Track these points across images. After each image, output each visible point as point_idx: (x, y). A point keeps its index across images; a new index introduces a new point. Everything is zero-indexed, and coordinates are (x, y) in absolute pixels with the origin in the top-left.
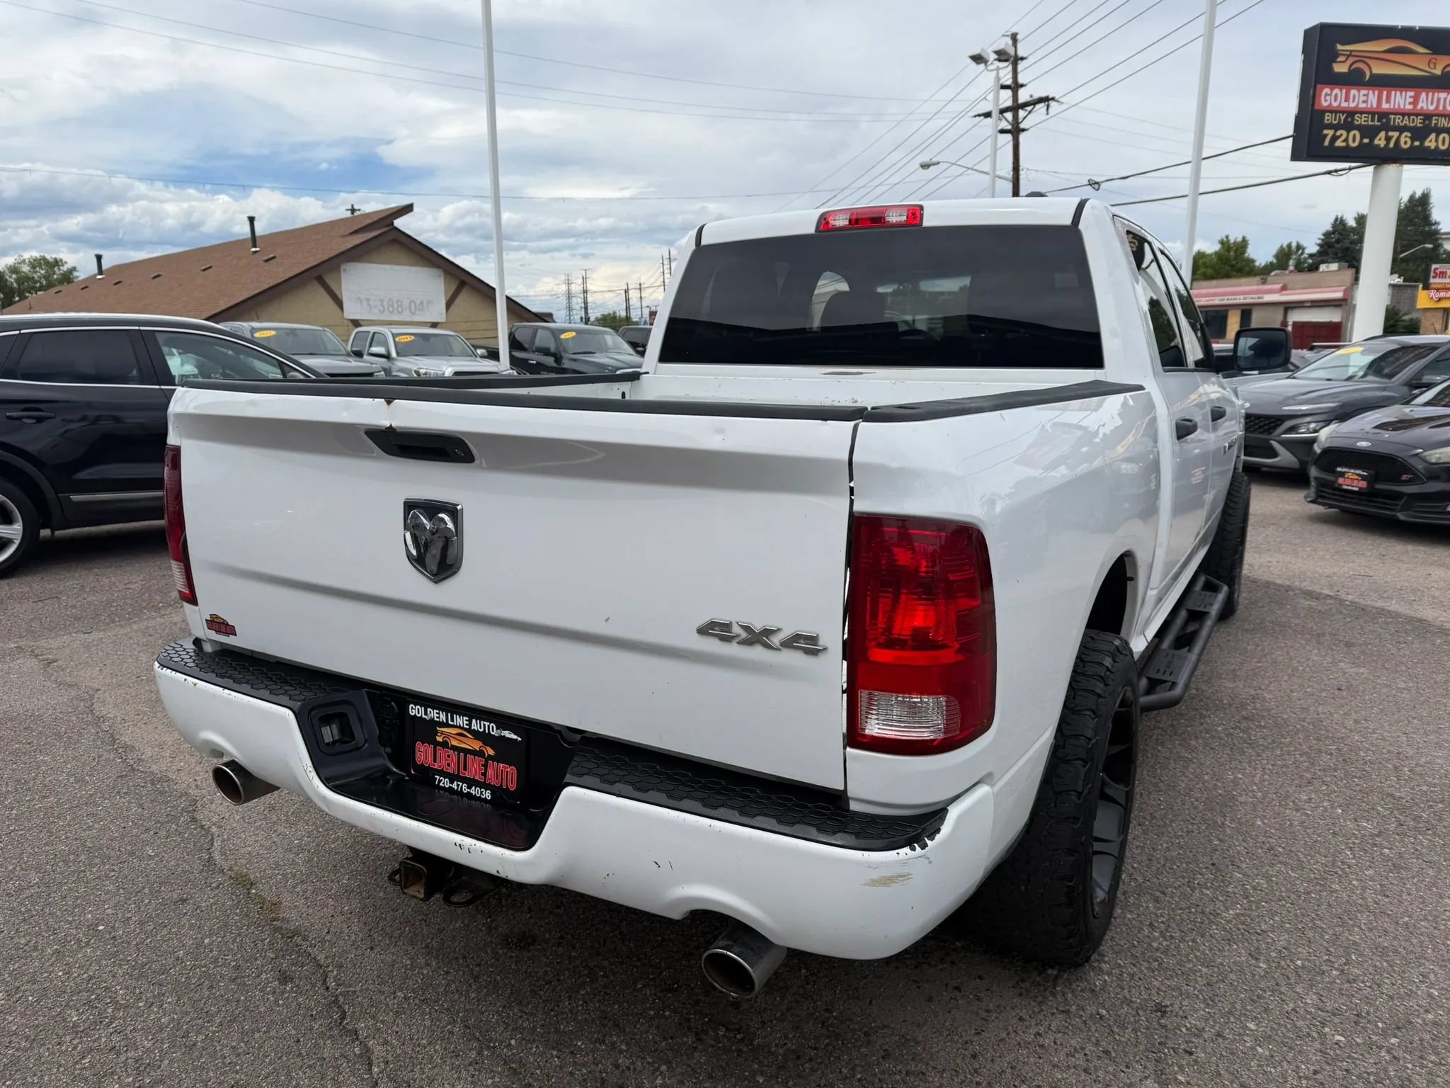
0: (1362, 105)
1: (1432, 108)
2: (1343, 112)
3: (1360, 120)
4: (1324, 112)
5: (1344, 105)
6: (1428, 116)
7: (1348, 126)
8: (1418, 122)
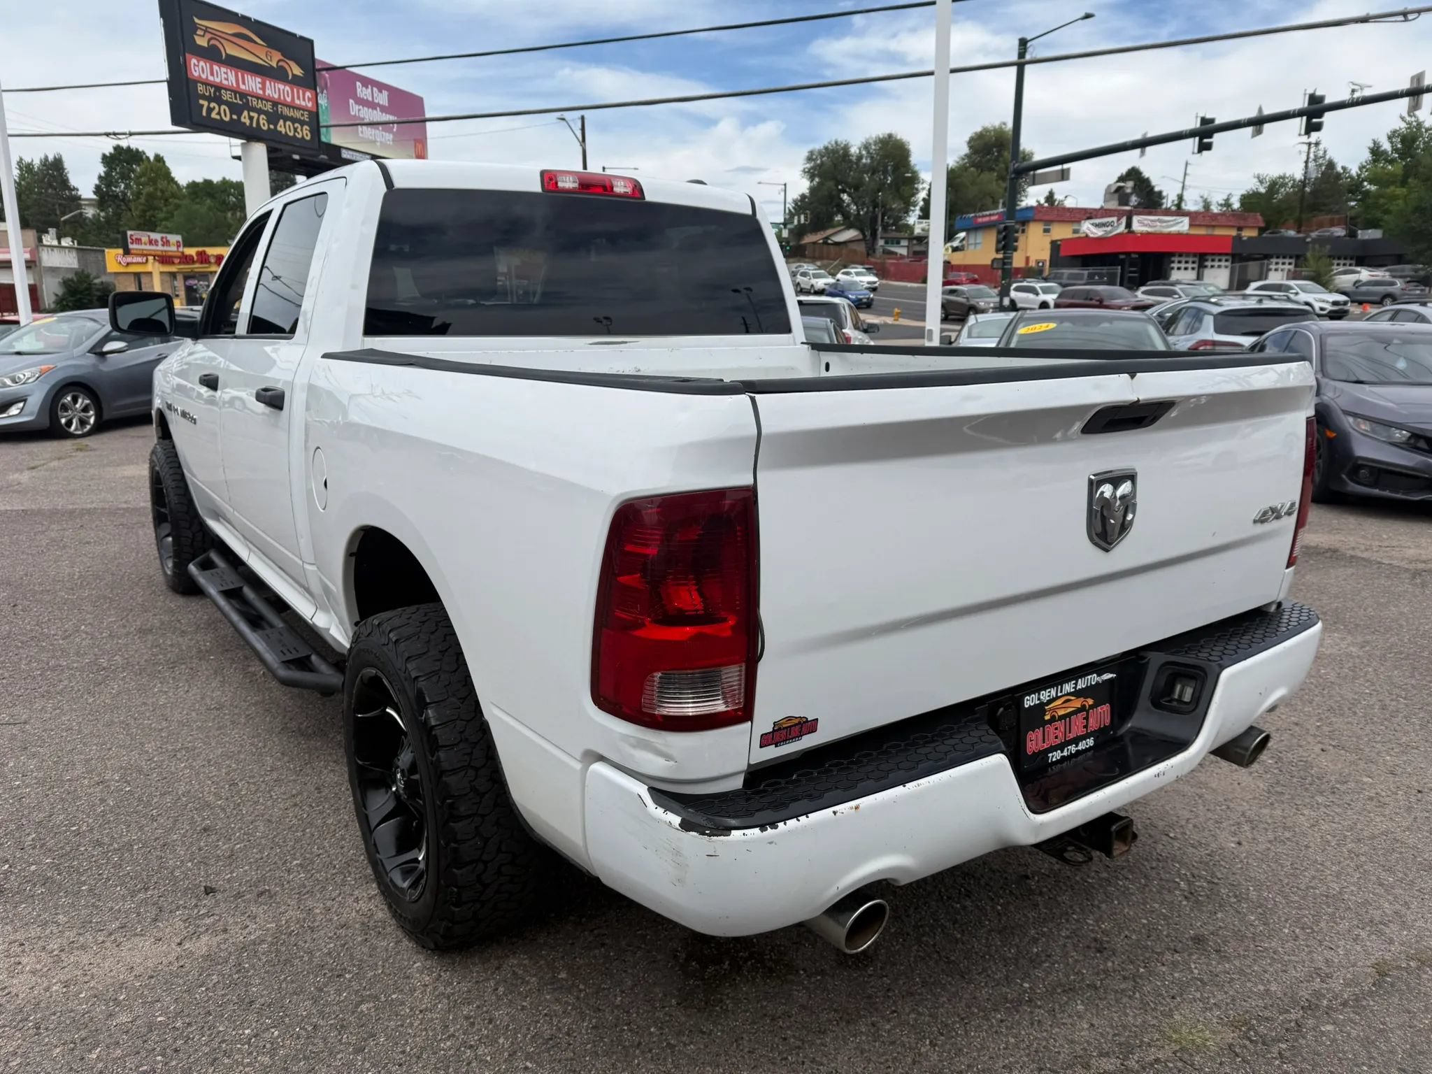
0: (225, 82)
1: (276, 96)
2: (212, 86)
3: (226, 96)
4: (196, 82)
5: (211, 78)
6: (275, 104)
7: (220, 102)
8: (269, 107)
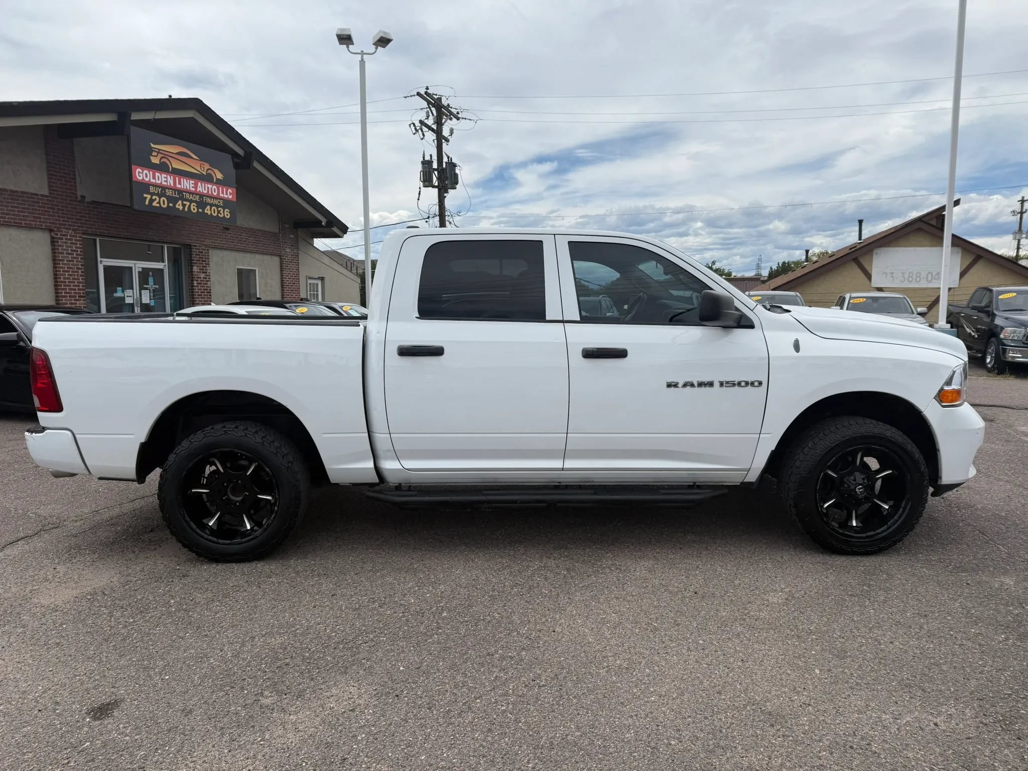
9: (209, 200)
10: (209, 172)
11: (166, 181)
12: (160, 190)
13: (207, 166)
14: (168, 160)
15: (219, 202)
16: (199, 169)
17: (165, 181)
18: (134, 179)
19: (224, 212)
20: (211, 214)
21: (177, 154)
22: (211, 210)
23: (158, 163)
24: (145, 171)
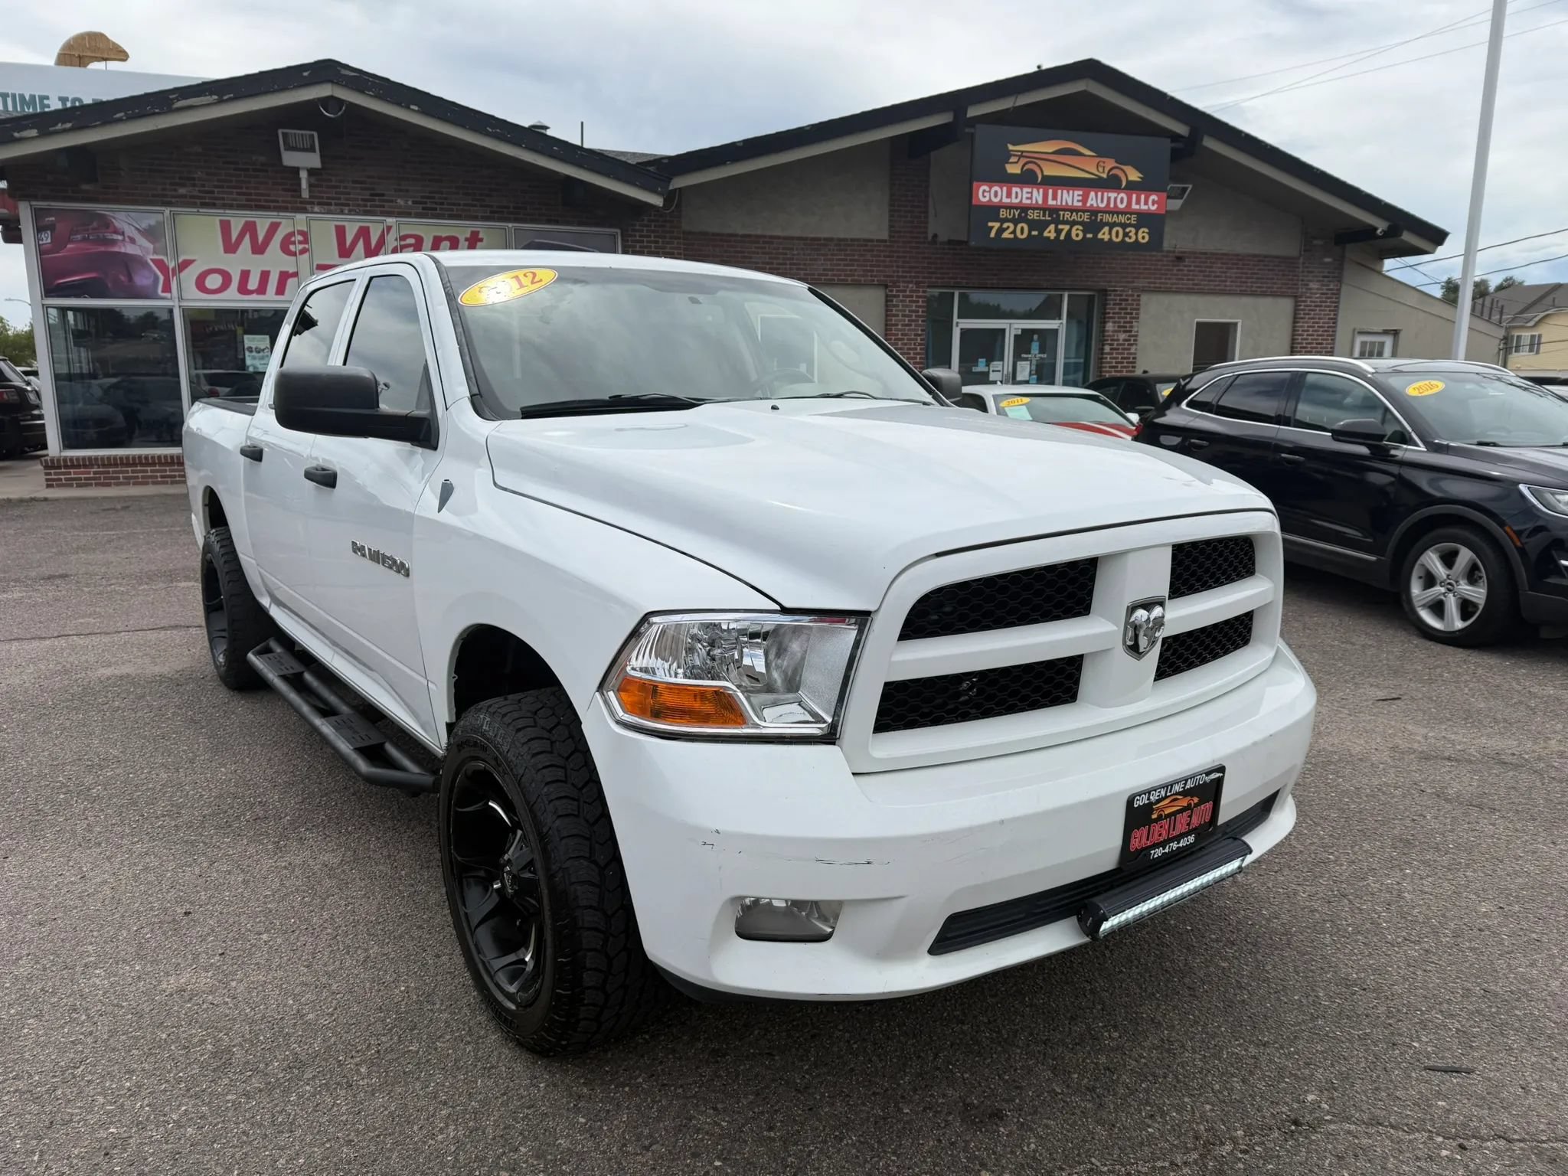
9: (1108, 218)
10: (1113, 172)
11: (1031, 198)
12: (1017, 213)
13: (1110, 163)
14: (1039, 166)
15: (1129, 219)
16: (1097, 173)
17: (1027, 198)
18: (974, 202)
19: (1136, 234)
20: (1110, 239)
21: (1054, 153)
22: (1110, 233)
23: (1019, 172)
24: (996, 188)
